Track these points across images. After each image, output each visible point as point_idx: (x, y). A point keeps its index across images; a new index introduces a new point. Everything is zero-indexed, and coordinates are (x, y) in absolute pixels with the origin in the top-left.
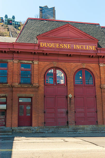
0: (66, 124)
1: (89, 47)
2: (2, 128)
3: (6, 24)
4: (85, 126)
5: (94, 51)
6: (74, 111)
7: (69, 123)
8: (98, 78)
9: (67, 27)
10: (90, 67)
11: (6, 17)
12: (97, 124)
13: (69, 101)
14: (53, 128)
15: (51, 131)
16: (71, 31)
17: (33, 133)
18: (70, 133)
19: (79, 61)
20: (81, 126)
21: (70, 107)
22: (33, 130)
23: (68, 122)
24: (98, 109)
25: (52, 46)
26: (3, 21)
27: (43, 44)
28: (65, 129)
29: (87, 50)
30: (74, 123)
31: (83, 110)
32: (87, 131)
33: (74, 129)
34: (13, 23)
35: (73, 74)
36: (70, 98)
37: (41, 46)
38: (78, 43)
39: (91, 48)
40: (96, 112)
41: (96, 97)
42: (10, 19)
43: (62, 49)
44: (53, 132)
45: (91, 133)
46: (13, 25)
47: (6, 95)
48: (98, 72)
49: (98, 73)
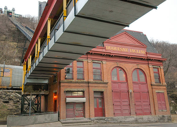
1: (140, 51)
5: (144, 55)
6: (134, 103)
7: (132, 113)
8: (148, 77)
11: (6, 9)
12: (151, 115)
13: (130, 95)
21: (131, 100)
24: (151, 102)
25: (115, 50)
26: (2, 12)
29: (139, 54)
30: (135, 114)
34: (13, 16)
35: (131, 73)
36: (131, 93)
37: (107, 49)
38: (132, 48)
39: (142, 52)
40: (150, 105)
41: (148, 92)
42: (10, 11)
43: (122, 52)
47: (84, 90)
48: (148, 72)
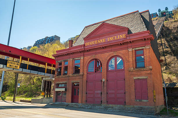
0: (101, 103)
1: (120, 36)
2: (64, 103)
3: (160, 17)
4: (114, 105)
5: (124, 38)
6: (106, 92)
7: (103, 102)
8: (127, 63)
9: (103, 25)
10: (121, 53)
11: (159, 11)
13: (102, 84)
14: (91, 105)
15: (89, 107)
16: (107, 27)
17: (78, 107)
18: (102, 110)
19: (111, 51)
20: (111, 105)
21: (103, 89)
22: (79, 106)
23: (101, 102)
24: (127, 90)
25: (93, 44)
26: (157, 16)
27: (87, 44)
28: (99, 107)
29: (118, 40)
30: (106, 102)
31: (113, 91)
32: (115, 110)
33: (105, 107)
34: (167, 14)
36: (104, 82)
37: (86, 45)
38: (111, 36)
39: (122, 36)
40: (125, 93)
42: (164, 11)
43: (99, 44)
44: (90, 108)
45: (119, 111)
46: (167, 15)
47: (66, 82)
49: (127, 58)
